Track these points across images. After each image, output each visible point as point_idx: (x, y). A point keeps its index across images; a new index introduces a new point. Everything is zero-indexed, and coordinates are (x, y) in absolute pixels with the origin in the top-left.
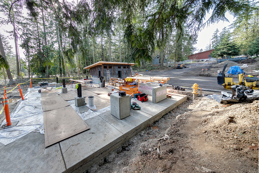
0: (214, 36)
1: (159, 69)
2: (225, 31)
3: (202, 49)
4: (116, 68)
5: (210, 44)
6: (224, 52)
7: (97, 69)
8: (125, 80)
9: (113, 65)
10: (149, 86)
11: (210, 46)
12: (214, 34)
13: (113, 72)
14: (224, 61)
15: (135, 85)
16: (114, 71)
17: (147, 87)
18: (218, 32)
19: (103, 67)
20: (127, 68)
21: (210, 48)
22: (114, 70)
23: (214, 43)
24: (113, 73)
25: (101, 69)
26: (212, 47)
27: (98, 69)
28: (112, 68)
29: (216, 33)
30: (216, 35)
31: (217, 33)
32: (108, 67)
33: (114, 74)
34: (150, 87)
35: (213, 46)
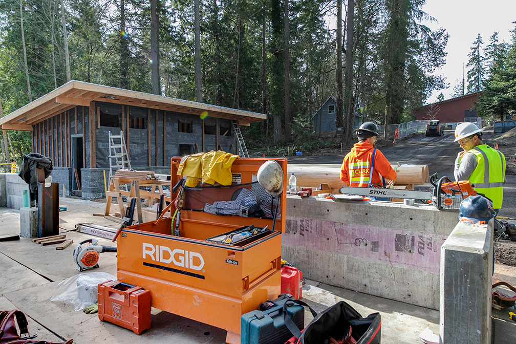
0: (471, 57)
1: (340, 147)
2: (496, 43)
3: (442, 94)
4: (168, 128)
5: (464, 80)
6: (508, 99)
7: (65, 129)
8: (175, 169)
9: (154, 111)
10: (357, 220)
11: (463, 85)
12: (473, 50)
13: (152, 148)
14: (512, 127)
15: (256, 212)
16: (159, 142)
17: (340, 232)
18: (481, 45)
19: (93, 118)
20: (222, 134)
21: (463, 92)
22: (159, 137)
23: (473, 78)
24: (152, 151)
25: (86, 127)
26: (469, 88)
27: (72, 131)
28: (151, 127)
29: (476, 46)
30: (476, 53)
31: (478, 46)
32: (125, 122)
33: (160, 160)
34: (366, 227)
35: (471, 85)
